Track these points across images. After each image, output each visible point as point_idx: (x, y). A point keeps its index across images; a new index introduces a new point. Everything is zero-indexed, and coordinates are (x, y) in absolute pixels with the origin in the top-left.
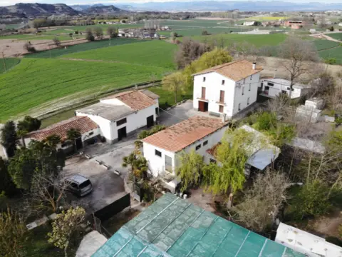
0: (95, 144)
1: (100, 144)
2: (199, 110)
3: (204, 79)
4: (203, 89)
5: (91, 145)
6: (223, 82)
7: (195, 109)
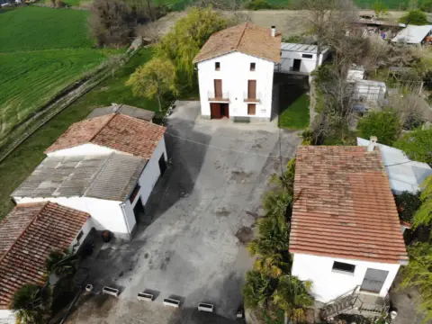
0: (96, 252)
1: (104, 247)
2: (213, 116)
3: (218, 65)
4: (218, 83)
5: (91, 258)
6: (253, 66)
7: (205, 118)
